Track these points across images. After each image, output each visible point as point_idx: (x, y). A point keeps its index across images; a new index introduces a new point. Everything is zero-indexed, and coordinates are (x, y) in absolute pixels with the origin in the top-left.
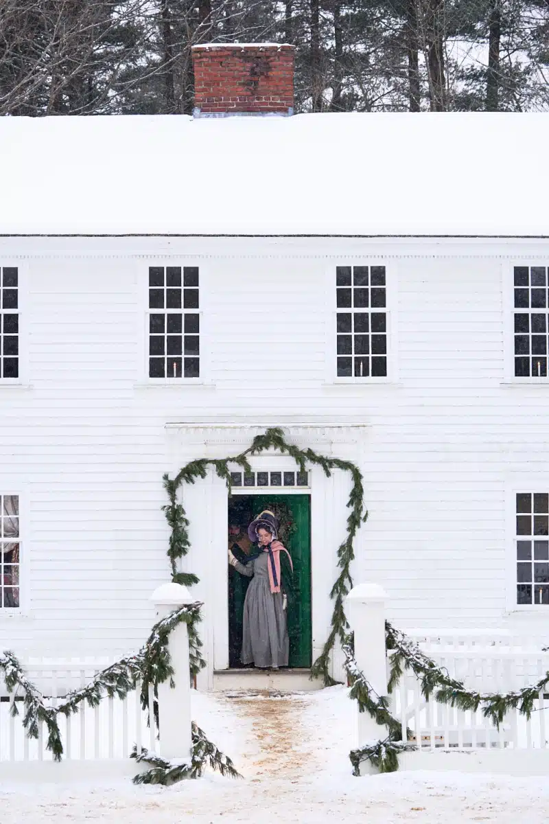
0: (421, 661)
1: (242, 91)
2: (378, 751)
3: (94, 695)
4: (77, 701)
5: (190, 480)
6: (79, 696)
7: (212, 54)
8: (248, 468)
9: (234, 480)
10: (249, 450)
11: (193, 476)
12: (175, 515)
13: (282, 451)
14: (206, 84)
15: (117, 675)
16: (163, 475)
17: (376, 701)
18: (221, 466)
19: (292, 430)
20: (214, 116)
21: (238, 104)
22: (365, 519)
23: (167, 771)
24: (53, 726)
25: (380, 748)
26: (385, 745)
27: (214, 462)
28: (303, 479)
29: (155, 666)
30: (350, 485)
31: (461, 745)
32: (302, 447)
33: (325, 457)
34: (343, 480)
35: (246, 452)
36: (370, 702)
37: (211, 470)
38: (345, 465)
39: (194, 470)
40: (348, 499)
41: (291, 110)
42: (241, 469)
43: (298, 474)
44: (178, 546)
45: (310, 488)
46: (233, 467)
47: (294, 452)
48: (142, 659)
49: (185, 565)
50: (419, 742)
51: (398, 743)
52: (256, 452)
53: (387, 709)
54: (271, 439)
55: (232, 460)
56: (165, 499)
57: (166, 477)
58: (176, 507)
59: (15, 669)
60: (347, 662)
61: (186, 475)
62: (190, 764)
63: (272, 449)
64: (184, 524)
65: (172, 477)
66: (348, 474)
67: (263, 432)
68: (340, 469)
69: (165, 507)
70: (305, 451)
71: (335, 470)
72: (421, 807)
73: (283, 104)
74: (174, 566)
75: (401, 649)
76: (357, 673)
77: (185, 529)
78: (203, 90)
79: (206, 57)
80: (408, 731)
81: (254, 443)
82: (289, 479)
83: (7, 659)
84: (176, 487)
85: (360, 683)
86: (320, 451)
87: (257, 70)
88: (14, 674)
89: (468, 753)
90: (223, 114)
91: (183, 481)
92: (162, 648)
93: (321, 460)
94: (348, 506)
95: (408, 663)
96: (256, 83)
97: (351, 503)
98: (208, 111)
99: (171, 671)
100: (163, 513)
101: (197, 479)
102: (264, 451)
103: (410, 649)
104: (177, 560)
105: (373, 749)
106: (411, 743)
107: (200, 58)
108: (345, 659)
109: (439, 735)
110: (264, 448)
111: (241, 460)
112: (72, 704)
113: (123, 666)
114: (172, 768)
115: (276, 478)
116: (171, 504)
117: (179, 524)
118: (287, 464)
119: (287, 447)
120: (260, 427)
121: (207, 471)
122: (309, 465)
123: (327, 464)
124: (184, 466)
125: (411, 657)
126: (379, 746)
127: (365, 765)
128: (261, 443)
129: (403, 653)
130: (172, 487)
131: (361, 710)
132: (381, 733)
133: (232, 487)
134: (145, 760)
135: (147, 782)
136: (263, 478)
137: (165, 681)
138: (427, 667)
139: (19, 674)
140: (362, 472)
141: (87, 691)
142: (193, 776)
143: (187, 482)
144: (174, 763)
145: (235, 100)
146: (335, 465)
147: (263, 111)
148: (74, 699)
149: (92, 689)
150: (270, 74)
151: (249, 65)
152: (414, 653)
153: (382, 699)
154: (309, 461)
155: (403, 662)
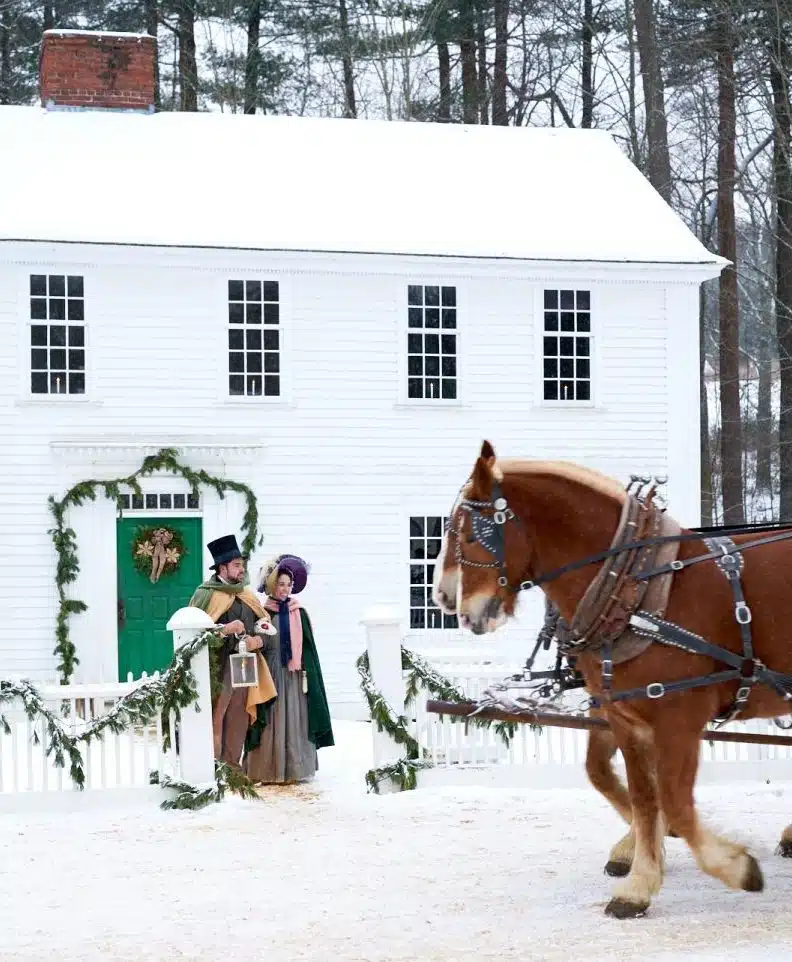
0: (438, 681)
1: (100, 84)
2: (400, 770)
3: (118, 721)
4: (101, 728)
5: (77, 502)
6: (103, 723)
7: (66, 41)
8: (138, 488)
9: (123, 502)
10: (140, 471)
11: (81, 499)
12: (63, 541)
13: (175, 472)
14: (59, 75)
15: (139, 701)
16: (47, 497)
17: (395, 720)
18: (111, 488)
19: (185, 450)
20: (70, 110)
21: (95, 99)
22: (261, 543)
23: (195, 796)
24: (75, 754)
25: (401, 766)
26: (405, 763)
27: (103, 483)
28: (193, 501)
29: (180, 691)
30: (245, 508)
31: (486, 761)
32: (195, 469)
33: (219, 478)
34: (236, 503)
35: (137, 474)
36: (391, 721)
37: (100, 490)
38: (239, 487)
39: (81, 492)
40: (241, 522)
41: (152, 107)
42: (131, 492)
43: (189, 496)
44: (66, 570)
45: (201, 511)
46: (125, 489)
47: (187, 473)
48: (164, 684)
49: (73, 591)
50: (435, 760)
51: (416, 761)
52: (147, 473)
53: (406, 728)
54: (163, 460)
55: (122, 481)
56: (51, 522)
57: (51, 499)
58: (64, 531)
59: (35, 698)
60: (364, 683)
61: (73, 497)
62: (216, 789)
63: (163, 470)
64: (72, 548)
65: (59, 499)
66: (242, 497)
67: (155, 453)
68: (233, 492)
69: (51, 531)
70: (199, 473)
71: (228, 492)
72: (471, 820)
73: (143, 101)
74: (62, 593)
75: (417, 670)
76: (377, 693)
77: (74, 554)
78: (58, 81)
79: (61, 45)
80: (425, 750)
81: (145, 464)
82: (179, 501)
83: (25, 687)
84: (63, 510)
85: (380, 703)
86: (214, 472)
87: (115, 62)
88: (34, 702)
89: (482, 769)
90: (78, 108)
91: (71, 503)
92: (187, 672)
93: (215, 482)
94: (242, 529)
95: (424, 681)
96: (114, 77)
97: (245, 526)
98: (62, 103)
99: (195, 695)
100: (51, 537)
101: (85, 501)
102: (155, 471)
103: (427, 669)
104: (65, 586)
105: (394, 767)
106: (427, 760)
107: (54, 44)
108: (362, 680)
109: (441, 753)
110: (155, 469)
111: (132, 482)
112: (95, 731)
113: (145, 692)
114: (201, 792)
115: (165, 501)
116: (57, 527)
117: (67, 549)
118: (180, 486)
119: (180, 468)
120: (153, 447)
121: (96, 493)
122: (202, 487)
123: (220, 486)
124: (71, 487)
125: (428, 677)
126: (399, 764)
127: (385, 783)
128: (151, 463)
129: (419, 673)
130: (58, 510)
131: (380, 730)
132: (400, 752)
133: (123, 510)
134: (169, 786)
135: (175, 807)
136: (152, 502)
137: (188, 705)
138: (444, 686)
139: (39, 703)
140: (256, 494)
141: (111, 718)
142: (218, 800)
143: (75, 504)
144: (201, 788)
145: (93, 93)
146: (228, 487)
147: (122, 106)
148: (97, 726)
149: (116, 716)
150: (130, 67)
151: (106, 55)
152: (430, 673)
153: (401, 719)
154: (202, 483)
155: (419, 682)
